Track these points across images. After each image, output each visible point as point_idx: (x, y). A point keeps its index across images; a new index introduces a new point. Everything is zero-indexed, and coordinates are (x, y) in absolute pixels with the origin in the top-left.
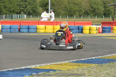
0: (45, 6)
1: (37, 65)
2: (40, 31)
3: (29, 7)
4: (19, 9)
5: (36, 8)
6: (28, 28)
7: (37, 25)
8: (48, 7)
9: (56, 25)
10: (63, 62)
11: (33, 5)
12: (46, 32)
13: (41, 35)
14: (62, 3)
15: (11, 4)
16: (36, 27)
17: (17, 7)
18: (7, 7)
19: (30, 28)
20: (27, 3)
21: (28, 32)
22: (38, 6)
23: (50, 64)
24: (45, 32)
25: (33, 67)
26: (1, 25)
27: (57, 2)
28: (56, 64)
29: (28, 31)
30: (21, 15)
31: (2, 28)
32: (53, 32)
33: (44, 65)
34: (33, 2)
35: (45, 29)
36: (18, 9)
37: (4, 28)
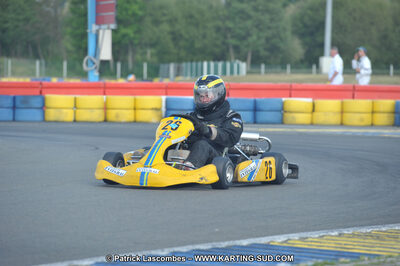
0: (312, 34)
1: (291, 236)
2: (293, 118)
3: (255, 37)
4: (224, 43)
5: (281, 39)
6: (256, 109)
7: (284, 99)
8: (323, 35)
9: (353, 98)
10: (384, 229)
11: (269, 28)
12: (315, 122)
13: (300, 134)
14: (372, 24)
15: (197, 25)
16: (283, 103)
17: (214, 35)
18: (181, 36)
19: (261, 106)
20: (249, 23)
21: (255, 122)
22: (289, 33)
23: (336, 233)
24: (312, 124)
25: (278, 240)
26: (164, 98)
27: (355, 19)
28: (359, 235)
29: (255, 117)
30: (228, 65)
31: (168, 109)
32: (342, 124)
33: (315, 235)
34: (272, 20)
35: (313, 110)
36: (219, 42)
37: (174, 107)
